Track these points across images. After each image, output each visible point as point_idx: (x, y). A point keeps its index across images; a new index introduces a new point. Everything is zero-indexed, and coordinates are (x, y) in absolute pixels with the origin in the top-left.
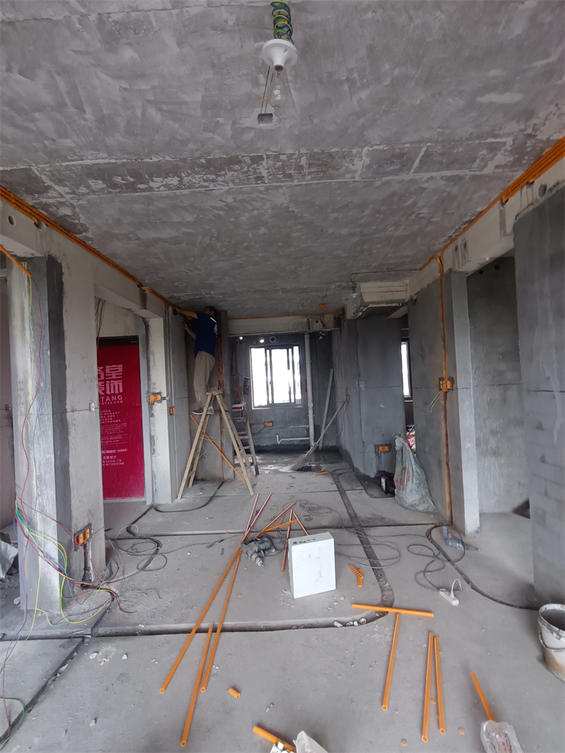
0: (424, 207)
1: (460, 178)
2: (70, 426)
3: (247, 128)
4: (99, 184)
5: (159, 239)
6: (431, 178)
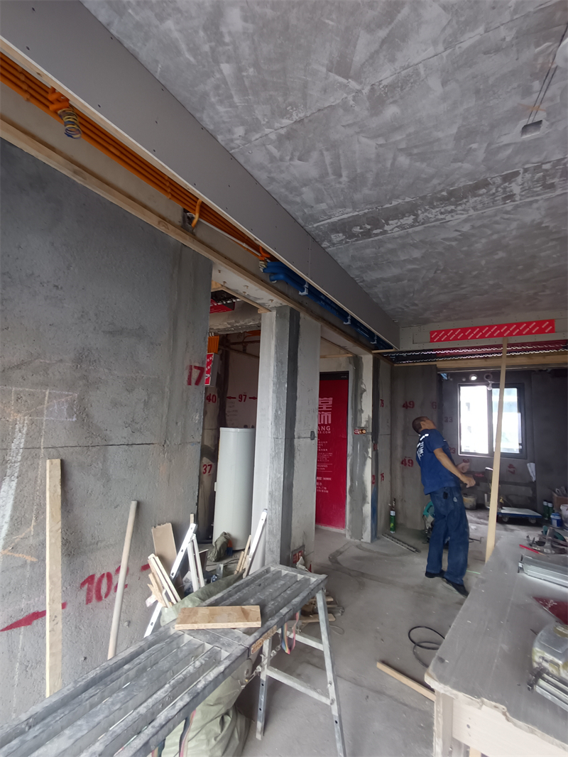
2: (296, 451)
3: (505, 145)
4: (341, 236)
5: (382, 279)
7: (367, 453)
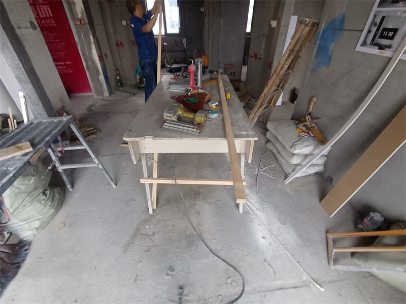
7: (90, 39)
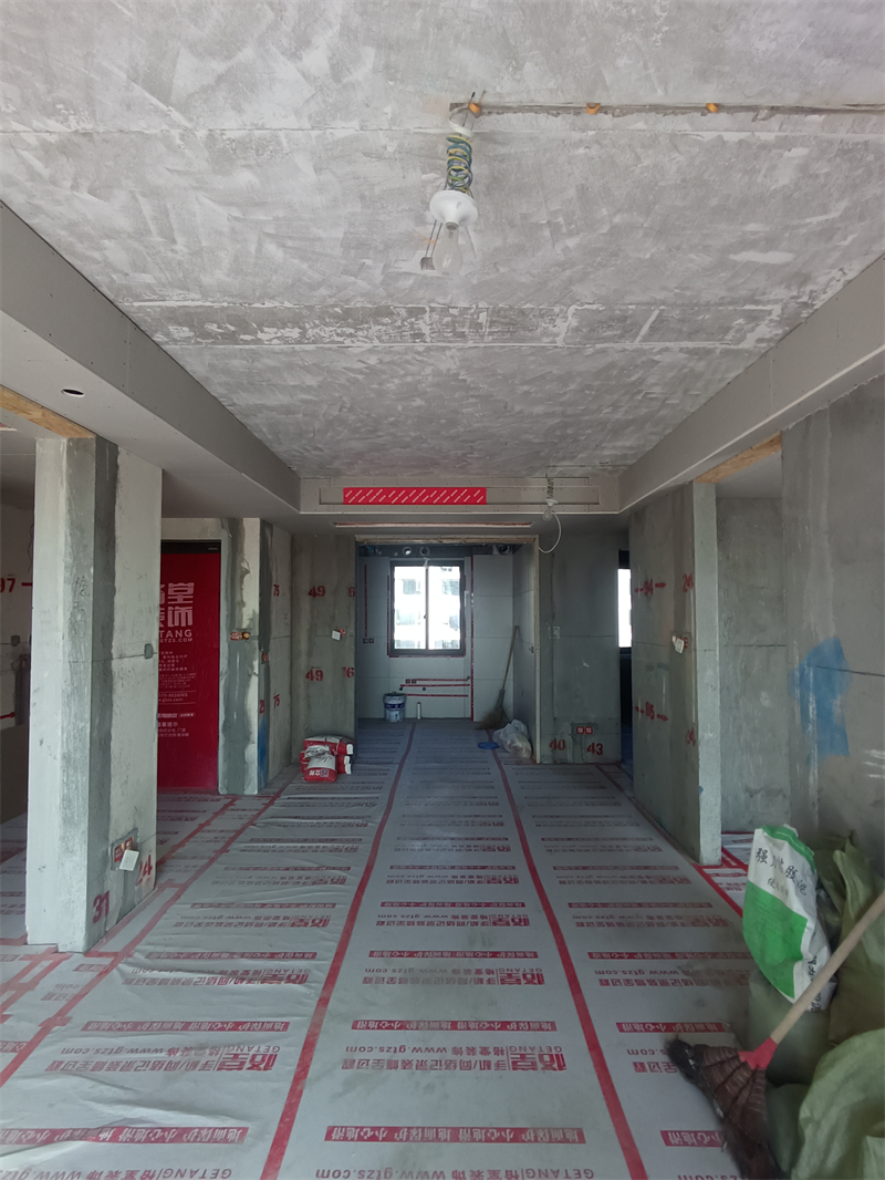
0: (655, 384)
1: (708, 352)
2: (116, 679)
3: (405, 273)
4: (186, 332)
5: (264, 407)
6: (667, 349)
7: (252, 668)
